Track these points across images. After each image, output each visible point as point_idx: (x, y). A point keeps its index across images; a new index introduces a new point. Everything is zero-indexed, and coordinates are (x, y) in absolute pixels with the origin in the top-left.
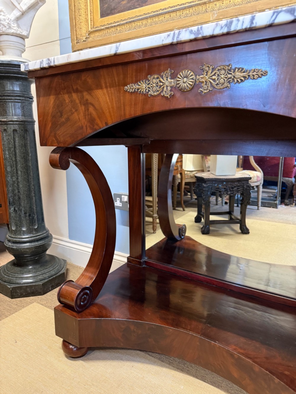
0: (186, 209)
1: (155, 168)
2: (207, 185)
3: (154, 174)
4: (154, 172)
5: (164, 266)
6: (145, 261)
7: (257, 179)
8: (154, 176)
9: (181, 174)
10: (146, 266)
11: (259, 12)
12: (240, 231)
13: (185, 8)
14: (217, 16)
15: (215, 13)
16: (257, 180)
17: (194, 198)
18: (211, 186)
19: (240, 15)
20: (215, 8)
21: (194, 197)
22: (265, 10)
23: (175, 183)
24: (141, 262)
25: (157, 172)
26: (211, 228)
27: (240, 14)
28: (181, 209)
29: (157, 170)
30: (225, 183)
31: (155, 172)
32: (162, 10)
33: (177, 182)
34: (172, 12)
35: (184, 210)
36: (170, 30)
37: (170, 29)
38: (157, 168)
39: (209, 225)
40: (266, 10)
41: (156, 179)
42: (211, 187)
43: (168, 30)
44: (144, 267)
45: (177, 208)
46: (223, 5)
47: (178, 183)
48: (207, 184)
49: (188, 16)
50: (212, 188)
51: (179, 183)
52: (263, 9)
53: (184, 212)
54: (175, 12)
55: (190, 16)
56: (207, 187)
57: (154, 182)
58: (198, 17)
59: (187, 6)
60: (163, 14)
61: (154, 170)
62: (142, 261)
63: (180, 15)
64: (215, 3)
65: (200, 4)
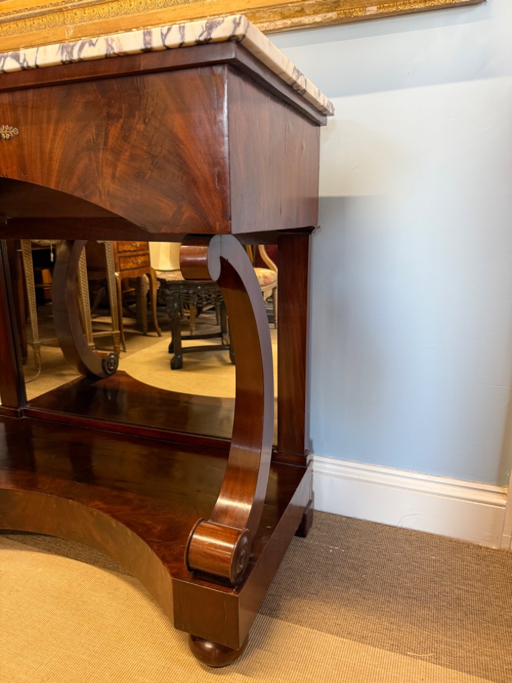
0: (163, 334)
1: (82, 265)
2: (172, 292)
3: (81, 275)
4: (81, 272)
5: (51, 413)
6: (25, 410)
7: (264, 281)
8: (81, 279)
9: (149, 275)
10: (26, 417)
11: (125, 32)
12: (229, 361)
13: (35, 16)
14: (74, 32)
15: (71, 27)
16: (265, 283)
17: (185, 316)
18: (178, 294)
19: (102, 34)
20: (76, 19)
21: (185, 314)
22: (131, 29)
23: (142, 291)
24: (18, 412)
25: (86, 272)
26: (185, 359)
27: (103, 32)
28: (155, 334)
29: (86, 268)
30: (199, 288)
31: (83, 272)
32: (5, 15)
33: (145, 289)
34: (18, 20)
35: (160, 336)
36: (14, 49)
37: (13, 47)
38: (86, 265)
39: (181, 355)
40: (133, 30)
41: (84, 283)
42: (177, 296)
43: (11, 48)
44: (24, 419)
45: (148, 334)
46: (85, 15)
47: (147, 292)
48: (172, 290)
49: (41, 29)
50: (179, 296)
51: (149, 291)
52: (129, 28)
53: (160, 338)
54: (23, 20)
55: (44, 29)
56: (172, 295)
57: (83, 289)
58: (50, 32)
59: (38, 13)
60: (7, 22)
61: (80, 269)
62: (19, 410)
63: (39, 24)
64: (74, 11)
65: (54, 10)
